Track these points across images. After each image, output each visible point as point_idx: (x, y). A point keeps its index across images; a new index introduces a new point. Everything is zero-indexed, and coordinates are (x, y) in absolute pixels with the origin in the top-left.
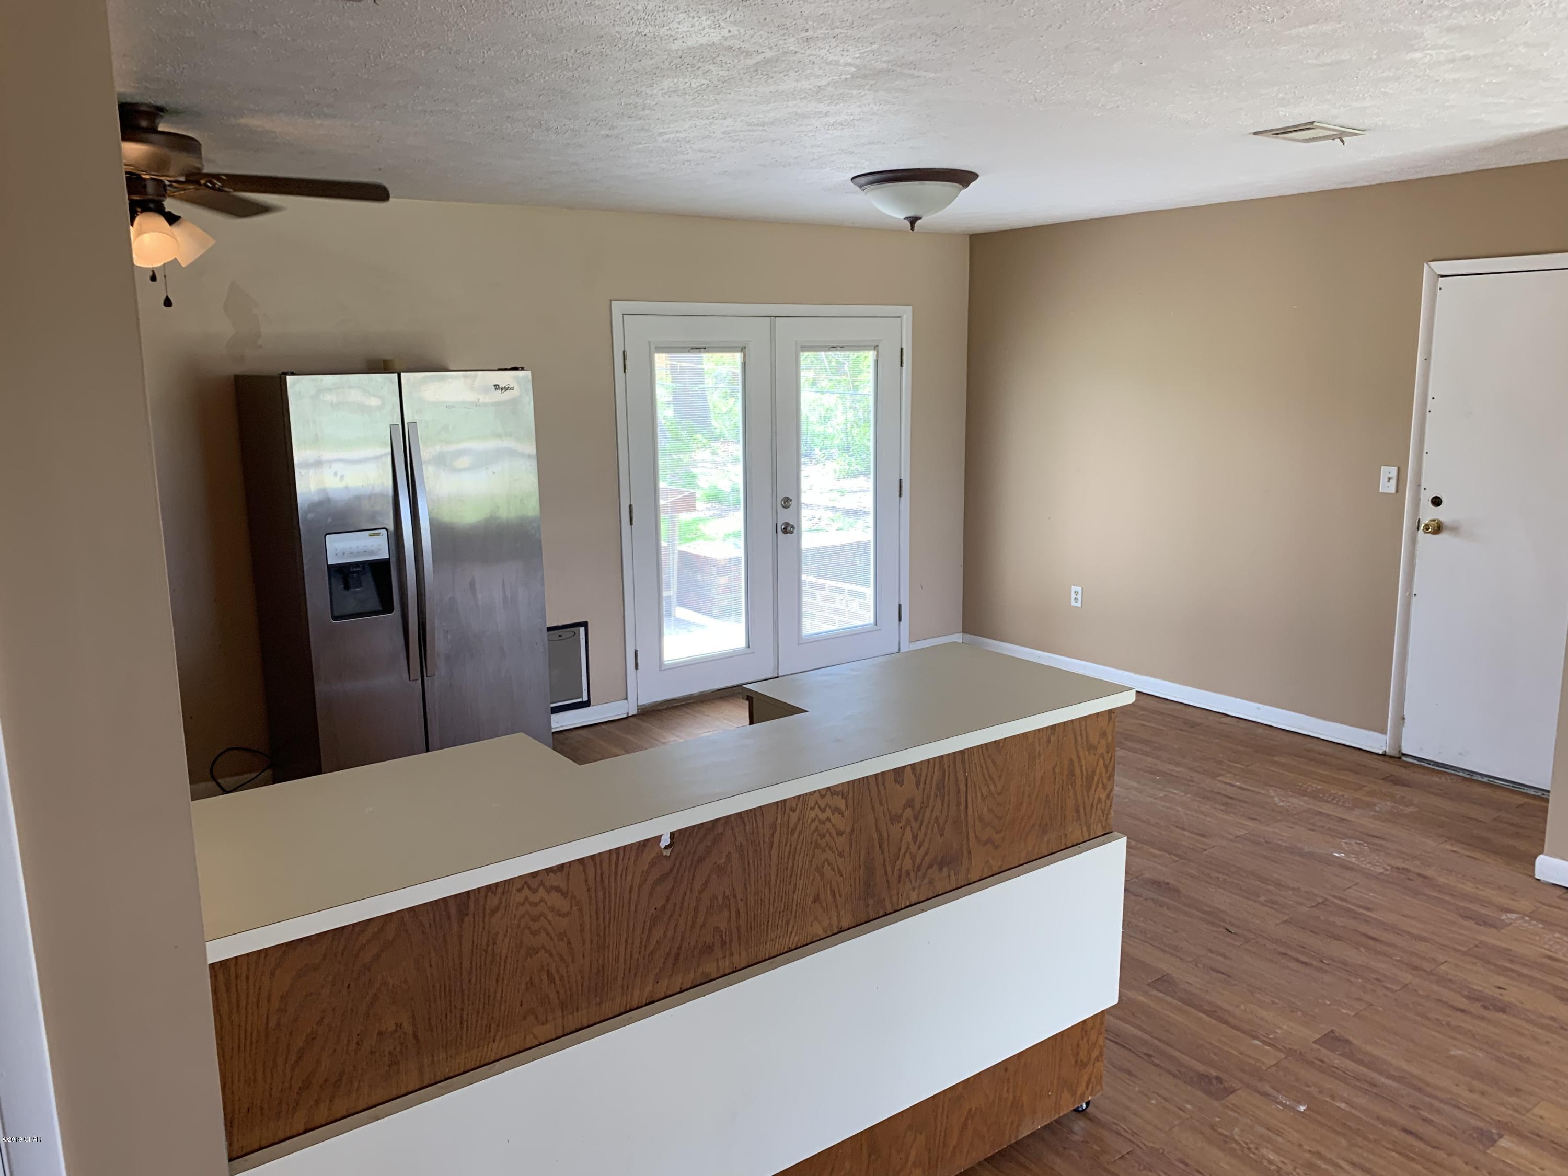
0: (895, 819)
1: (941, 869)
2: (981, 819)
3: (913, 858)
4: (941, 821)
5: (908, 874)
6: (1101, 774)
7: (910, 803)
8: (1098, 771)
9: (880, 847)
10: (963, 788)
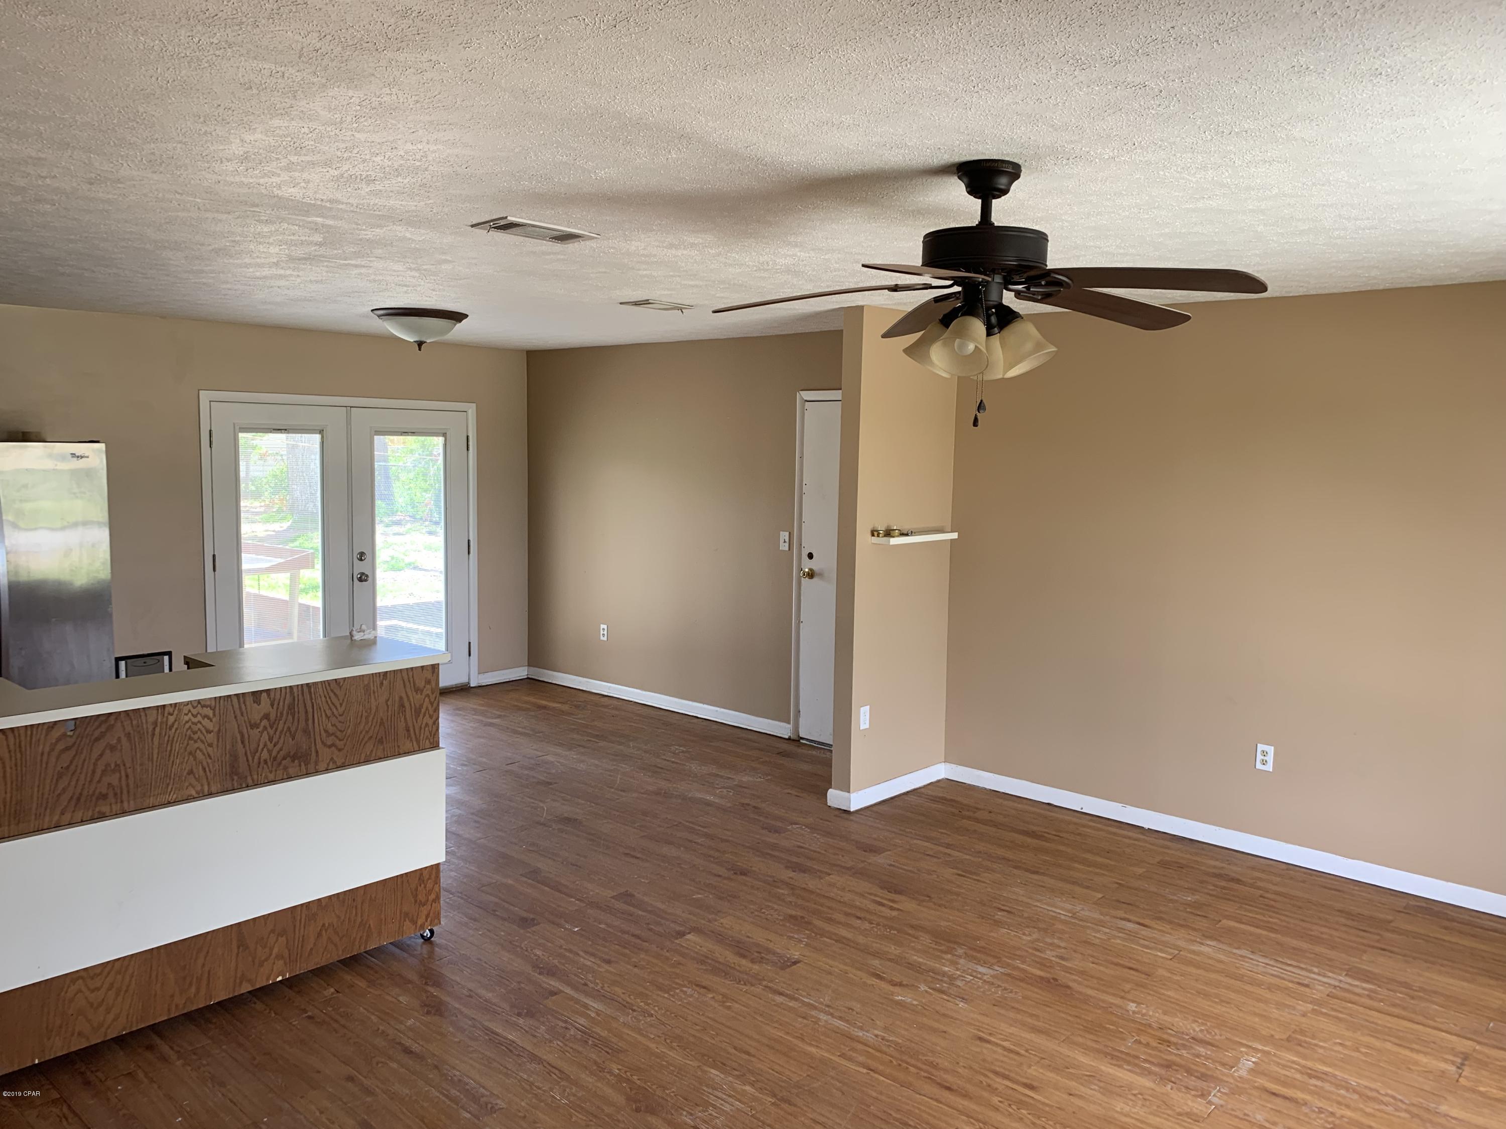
0: (254, 726)
1: (293, 761)
2: (326, 731)
3: (270, 752)
4: (293, 729)
5: (266, 762)
6: (427, 709)
7: (266, 716)
8: (425, 706)
9: (243, 742)
10: (310, 710)
